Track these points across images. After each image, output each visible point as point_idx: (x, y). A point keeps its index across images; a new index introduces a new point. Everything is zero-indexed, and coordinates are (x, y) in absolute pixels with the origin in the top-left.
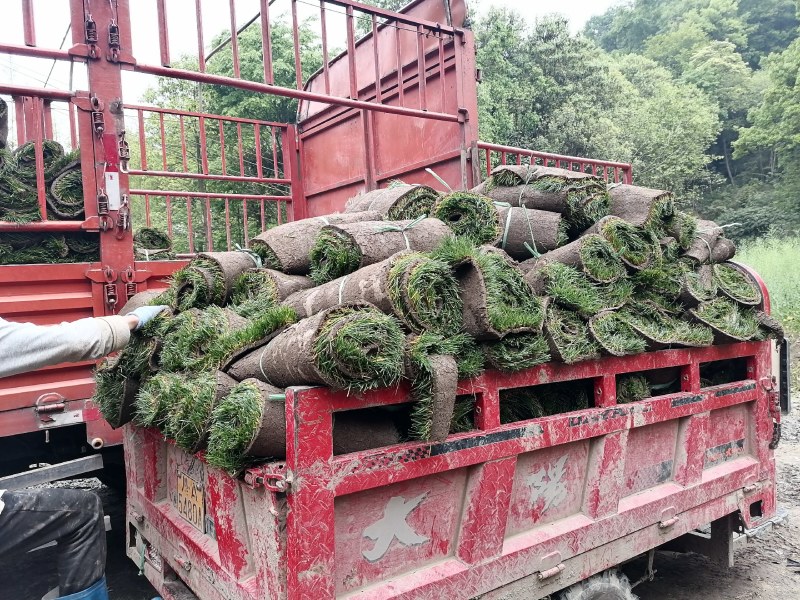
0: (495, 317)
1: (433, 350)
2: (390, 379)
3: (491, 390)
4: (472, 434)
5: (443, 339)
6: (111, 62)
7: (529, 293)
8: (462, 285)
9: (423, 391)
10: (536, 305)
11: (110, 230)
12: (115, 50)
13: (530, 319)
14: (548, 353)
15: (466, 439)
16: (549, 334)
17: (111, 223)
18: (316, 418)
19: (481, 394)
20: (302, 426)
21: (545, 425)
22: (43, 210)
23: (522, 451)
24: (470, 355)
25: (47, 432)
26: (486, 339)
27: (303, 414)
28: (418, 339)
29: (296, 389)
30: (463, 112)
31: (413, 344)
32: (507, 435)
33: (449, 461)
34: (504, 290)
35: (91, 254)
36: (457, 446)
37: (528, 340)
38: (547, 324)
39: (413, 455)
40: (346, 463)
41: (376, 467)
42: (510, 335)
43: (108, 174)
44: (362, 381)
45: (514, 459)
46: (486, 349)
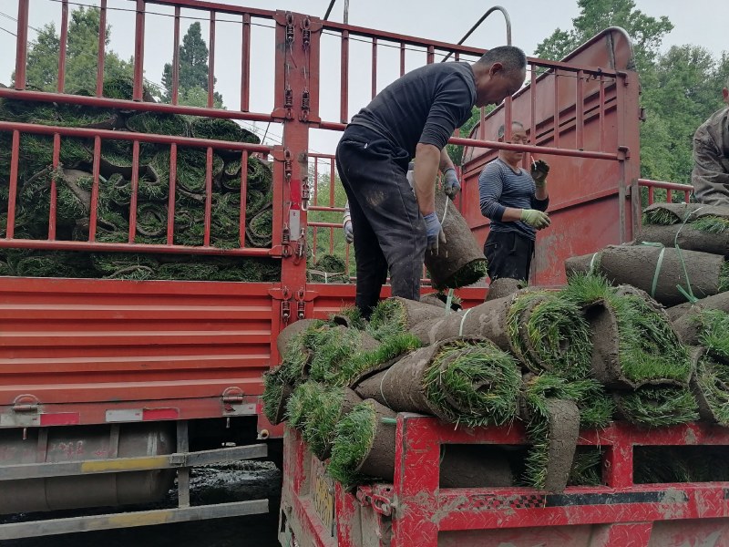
0: (628, 364)
1: (551, 393)
2: (502, 418)
3: (623, 445)
4: (598, 490)
5: (566, 382)
6: (302, 121)
7: (674, 341)
8: (593, 327)
9: (539, 436)
10: (683, 355)
11: (289, 256)
12: (305, 112)
13: (675, 371)
14: (696, 411)
15: (589, 495)
16: (698, 389)
17: (291, 251)
18: (424, 447)
19: (611, 447)
20: (409, 453)
21: (691, 492)
22: (242, 238)
23: (660, 518)
24: (597, 403)
25: (228, 419)
26: (616, 388)
27: (411, 441)
28: (537, 379)
29: (406, 415)
30: (623, 150)
31: (529, 385)
32: (641, 497)
33: (568, 515)
34: (642, 336)
35: (274, 276)
36: (578, 500)
37: (671, 393)
38: (696, 378)
39: (527, 502)
40: (452, 498)
41: (484, 508)
42: (647, 386)
43: (292, 211)
44: (472, 417)
45: (649, 526)
46: (617, 399)
